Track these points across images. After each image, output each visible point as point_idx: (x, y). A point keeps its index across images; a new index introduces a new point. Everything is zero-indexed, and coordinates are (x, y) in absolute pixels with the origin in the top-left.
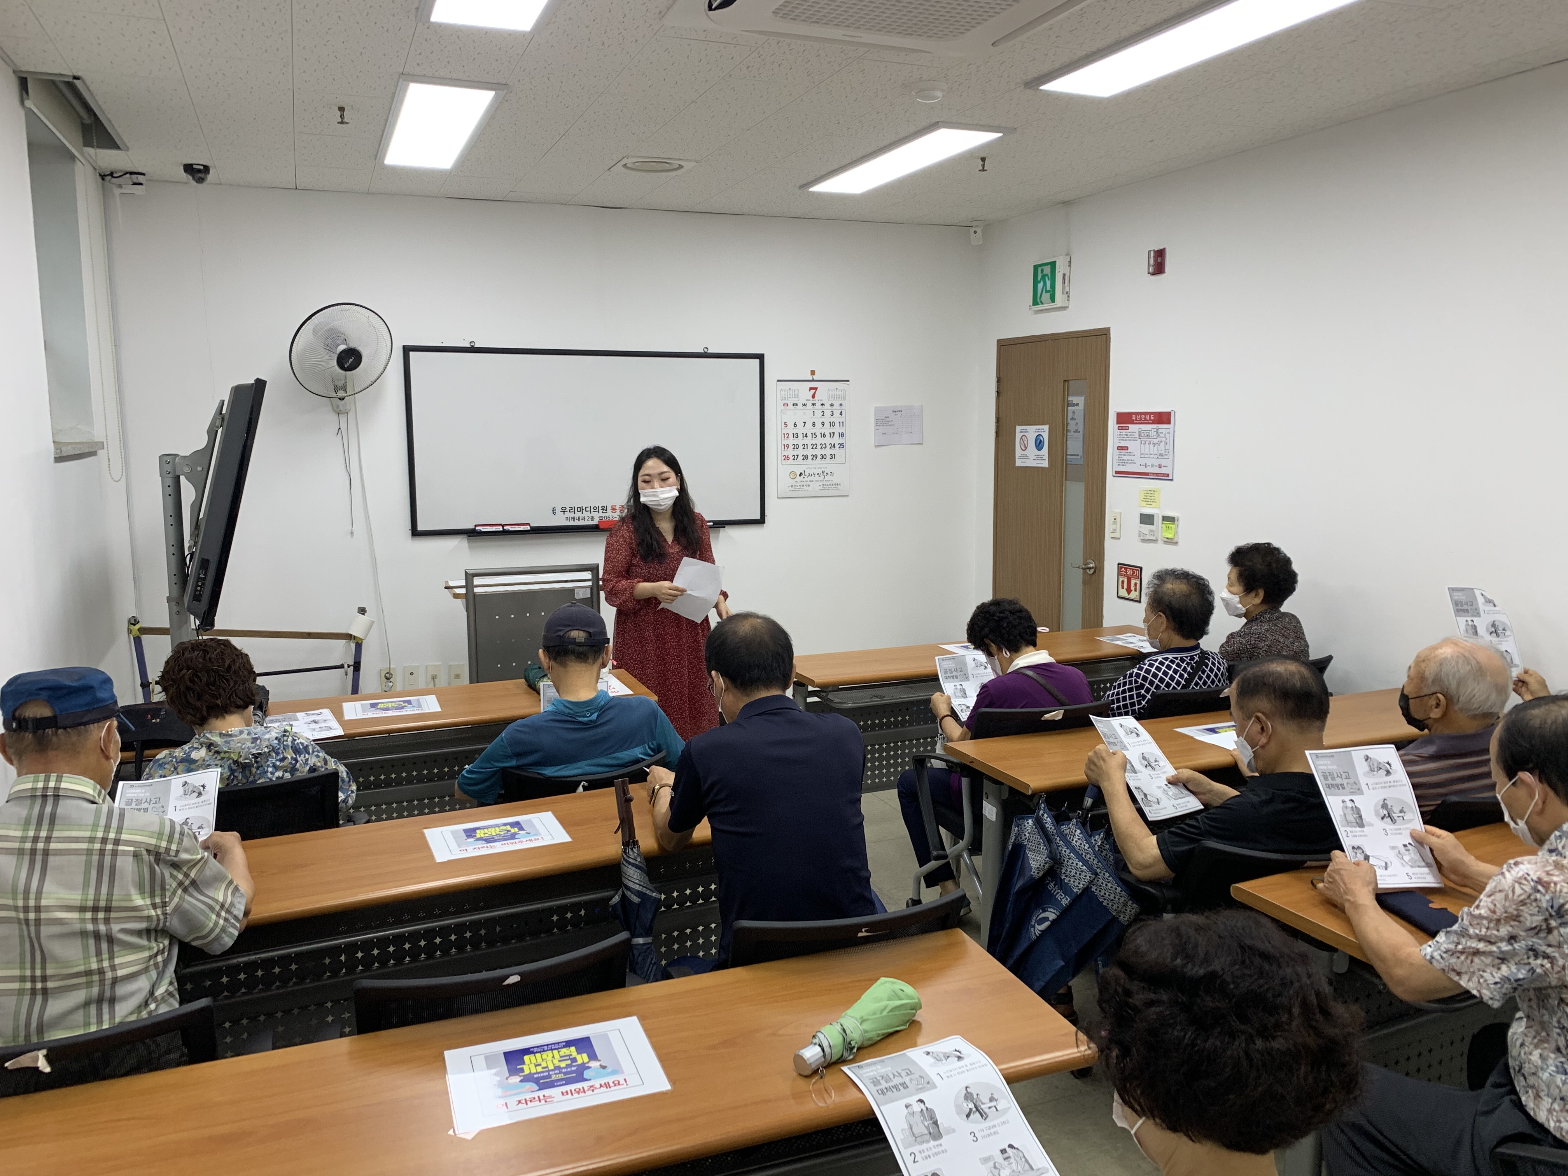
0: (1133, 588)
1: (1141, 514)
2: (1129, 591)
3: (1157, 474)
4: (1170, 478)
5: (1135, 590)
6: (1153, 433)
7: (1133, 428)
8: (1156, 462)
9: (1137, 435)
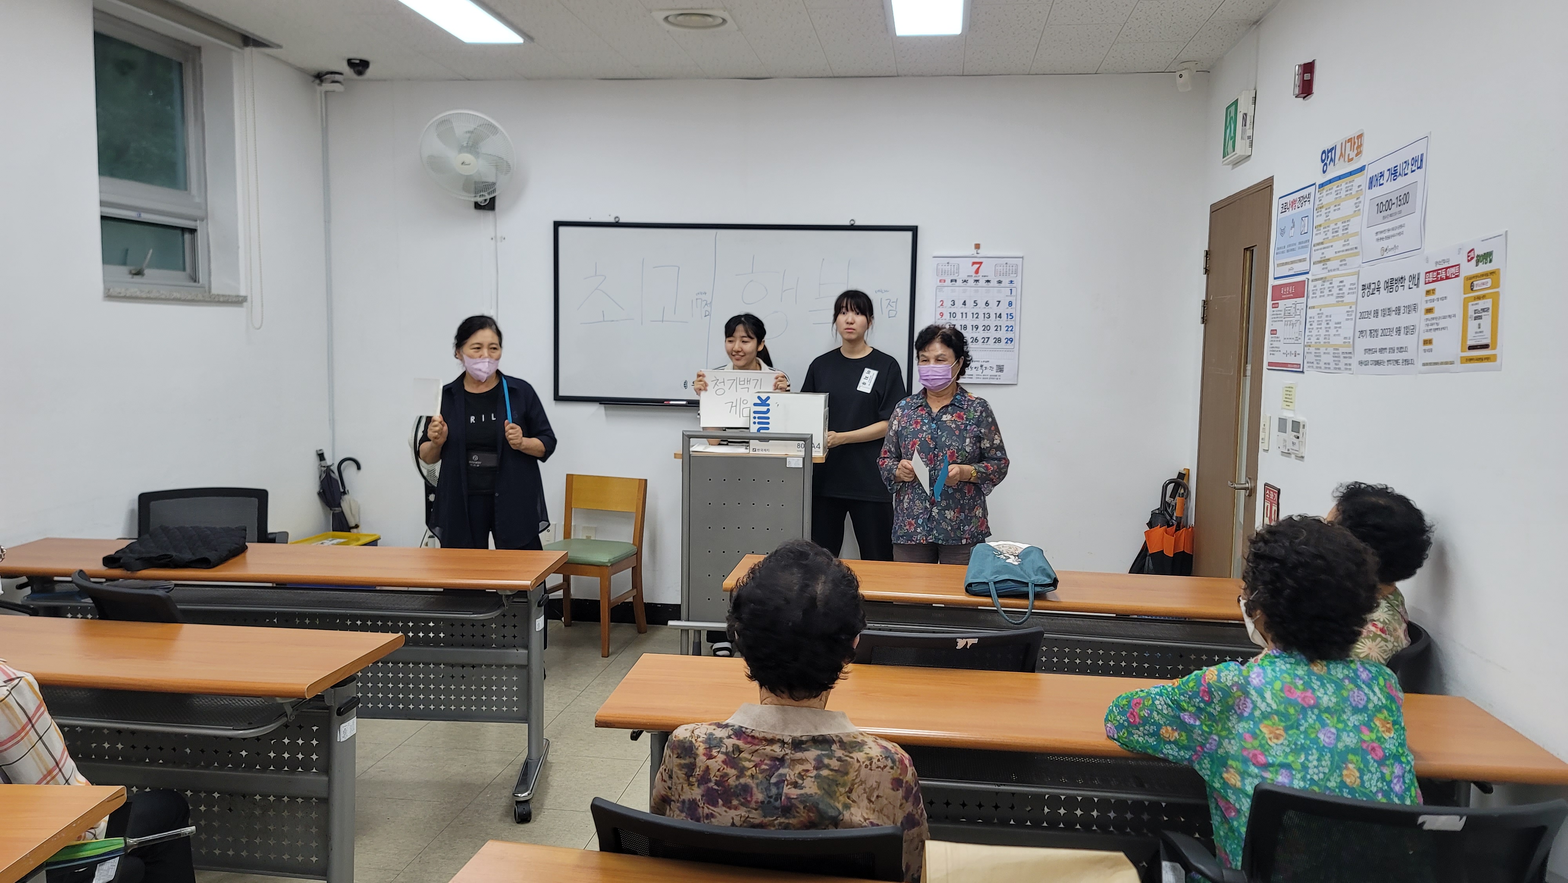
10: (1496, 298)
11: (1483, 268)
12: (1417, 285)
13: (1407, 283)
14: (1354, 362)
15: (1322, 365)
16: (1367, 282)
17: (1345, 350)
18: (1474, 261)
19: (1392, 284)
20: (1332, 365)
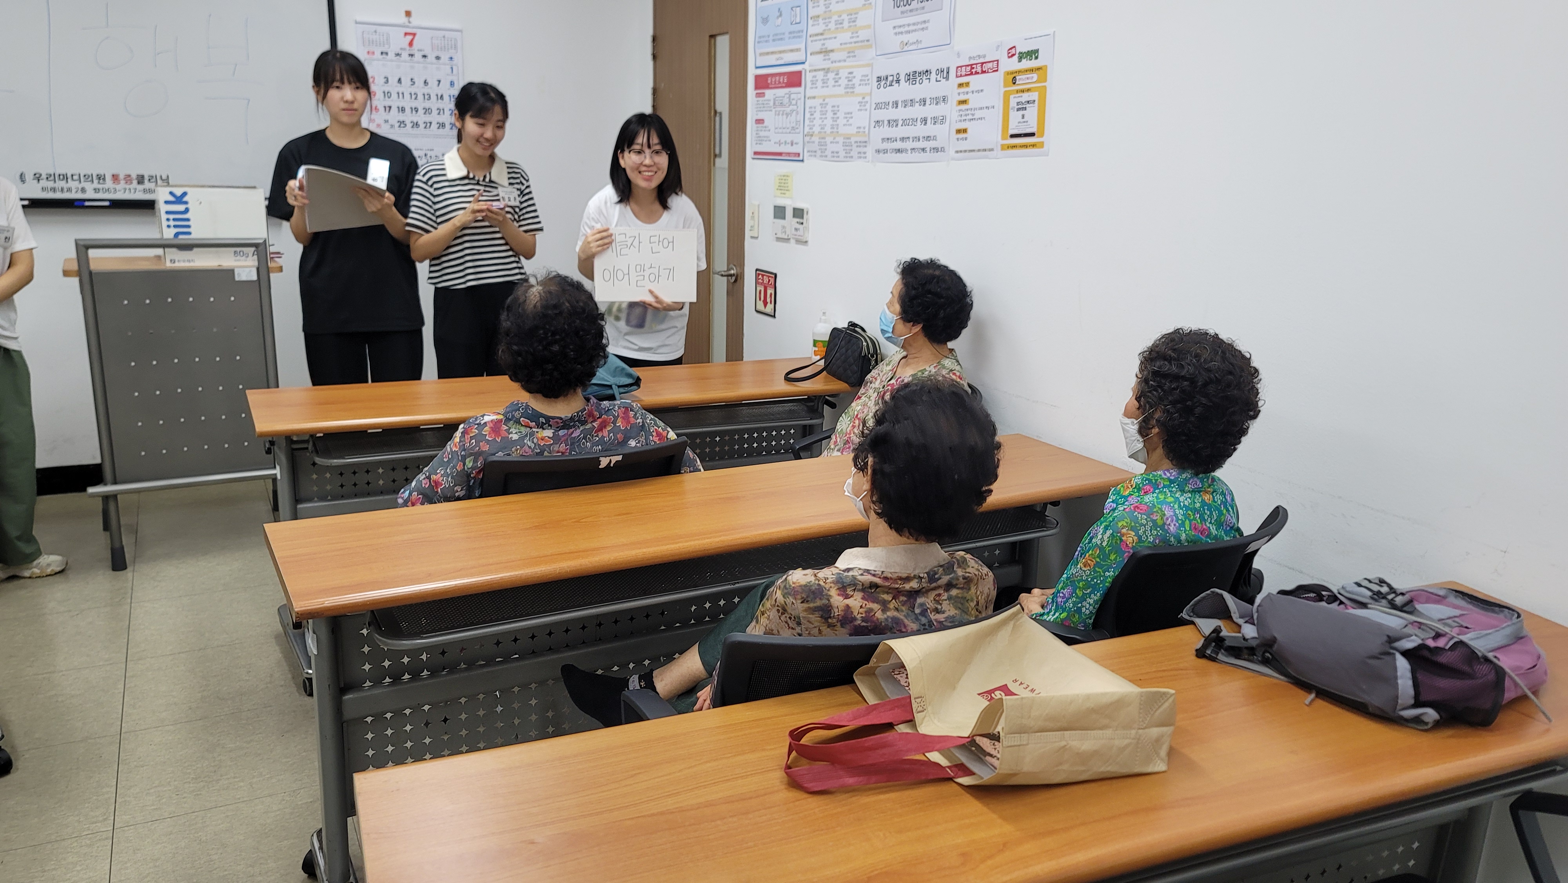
0: (768, 300)
1: (775, 207)
2: (765, 304)
3: (789, 154)
4: (801, 158)
5: (771, 303)
6: (786, 101)
7: (769, 93)
8: (789, 138)
9: (771, 103)
10: (1043, 92)
11: (1026, 64)
12: (947, 78)
13: (933, 76)
14: (870, 151)
15: (828, 153)
16: (883, 74)
17: (858, 139)
18: (1016, 58)
19: (913, 77)
20: (842, 154)
